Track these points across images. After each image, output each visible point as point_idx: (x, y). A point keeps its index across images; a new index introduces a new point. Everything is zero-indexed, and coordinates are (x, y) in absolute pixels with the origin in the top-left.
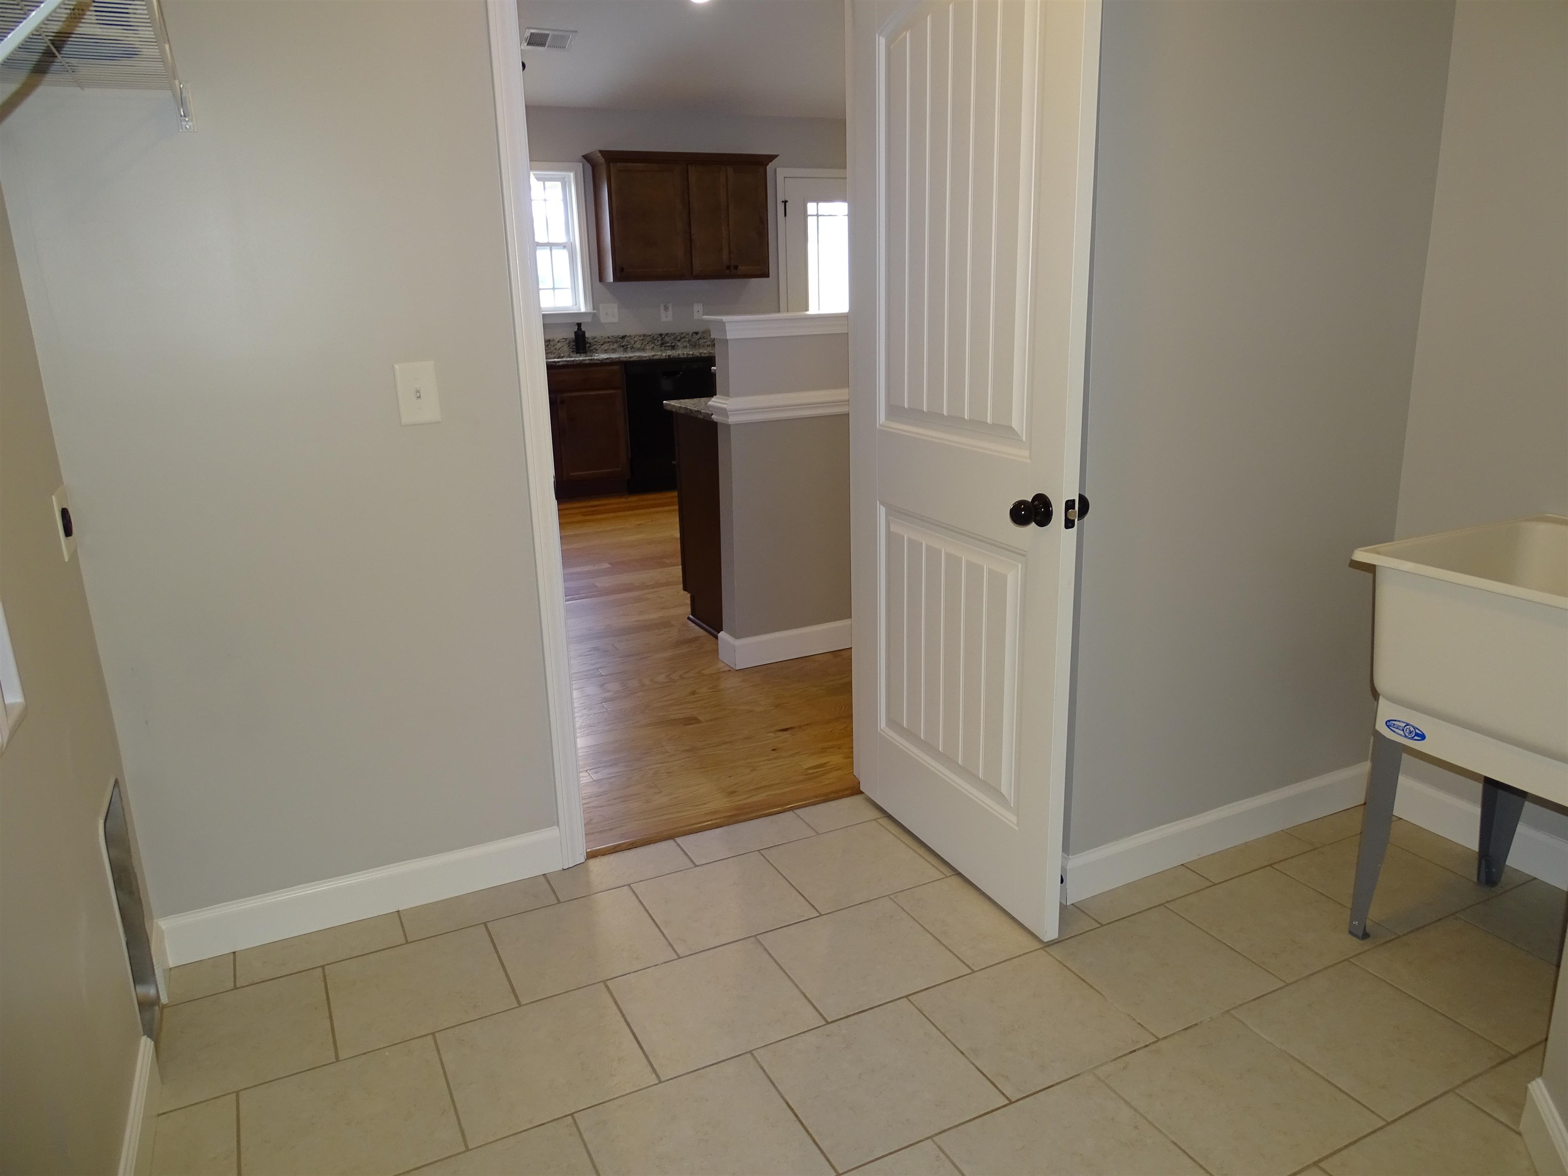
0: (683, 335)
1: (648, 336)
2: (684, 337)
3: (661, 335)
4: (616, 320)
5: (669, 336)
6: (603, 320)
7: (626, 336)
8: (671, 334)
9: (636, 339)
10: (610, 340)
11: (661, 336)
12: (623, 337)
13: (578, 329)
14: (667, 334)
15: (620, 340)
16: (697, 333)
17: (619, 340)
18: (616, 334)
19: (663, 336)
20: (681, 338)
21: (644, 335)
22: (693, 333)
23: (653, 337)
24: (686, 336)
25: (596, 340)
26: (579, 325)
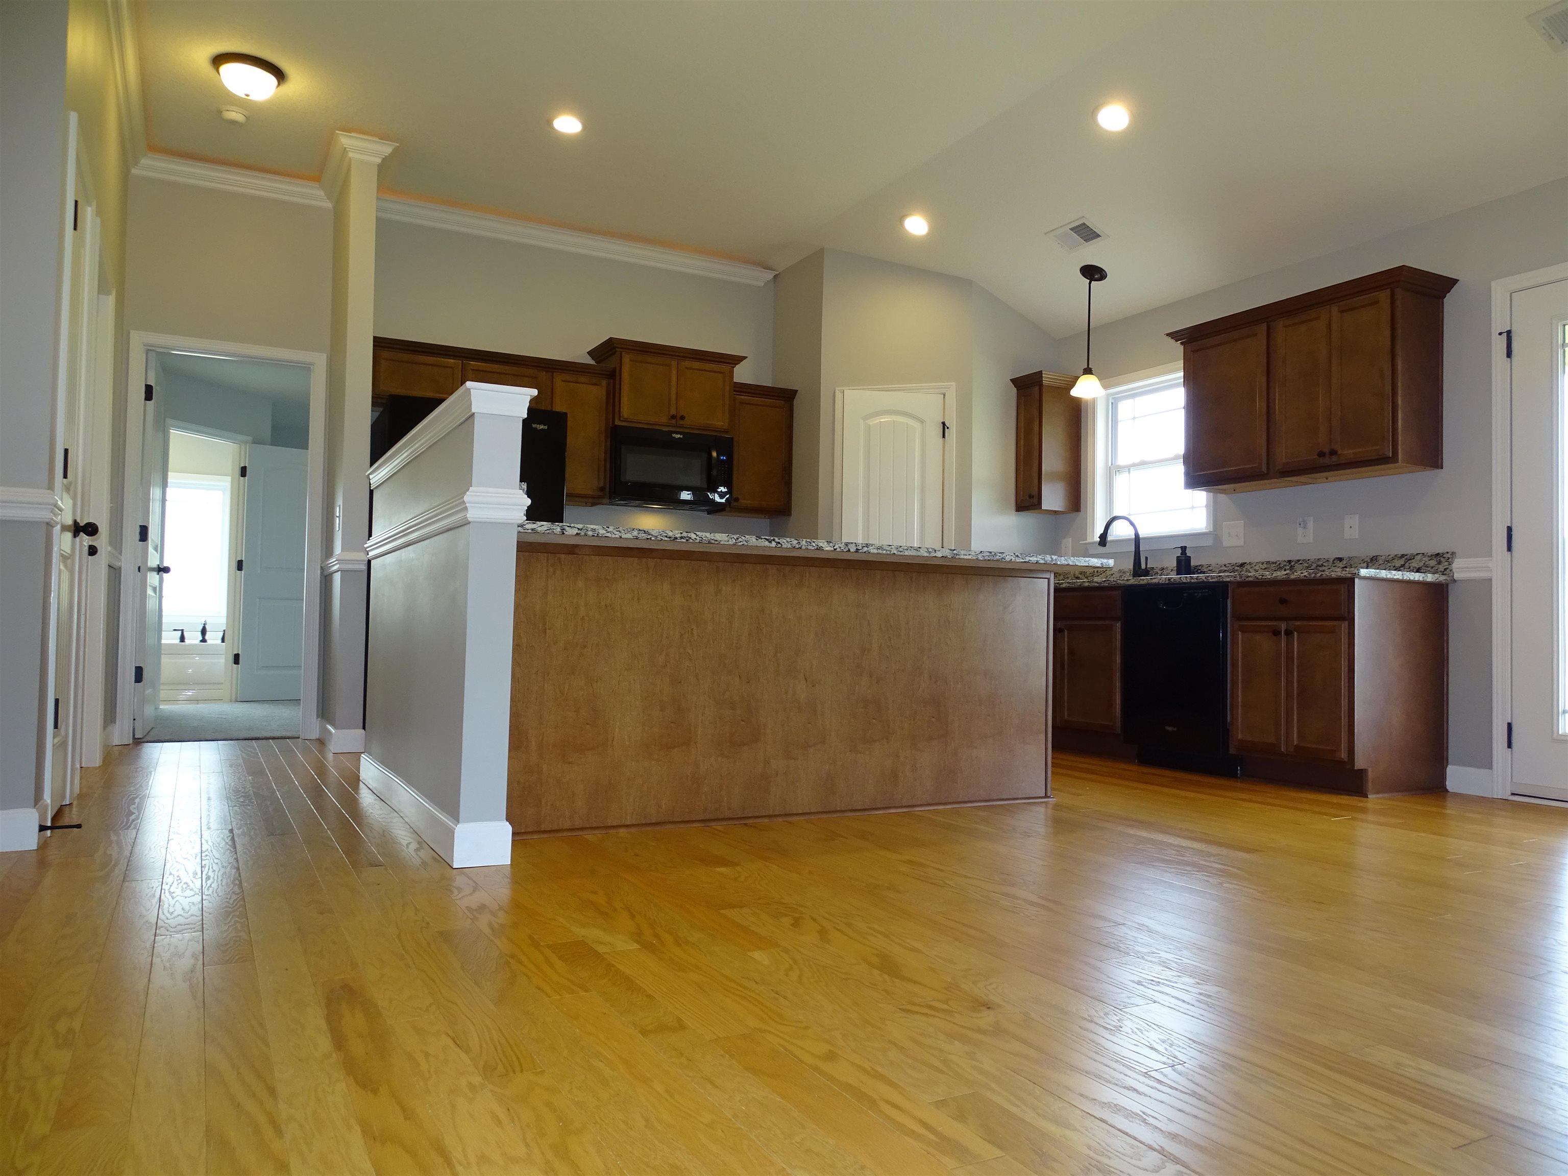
0: (1320, 563)
1: (1273, 563)
2: (1322, 565)
3: (1290, 562)
4: (1241, 542)
5: (1301, 564)
6: (1227, 542)
7: (1245, 563)
8: (1304, 560)
9: (1257, 568)
10: (1226, 569)
11: (1290, 564)
12: (1242, 565)
13: (1182, 554)
14: (1299, 561)
15: (1239, 568)
16: (1340, 559)
17: (1236, 568)
18: (1234, 561)
19: (1293, 564)
20: (1317, 566)
21: (1268, 562)
22: (1336, 558)
23: (1280, 564)
24: (1324, 564)
25: (1210, 568)
26: (1184, 549)
